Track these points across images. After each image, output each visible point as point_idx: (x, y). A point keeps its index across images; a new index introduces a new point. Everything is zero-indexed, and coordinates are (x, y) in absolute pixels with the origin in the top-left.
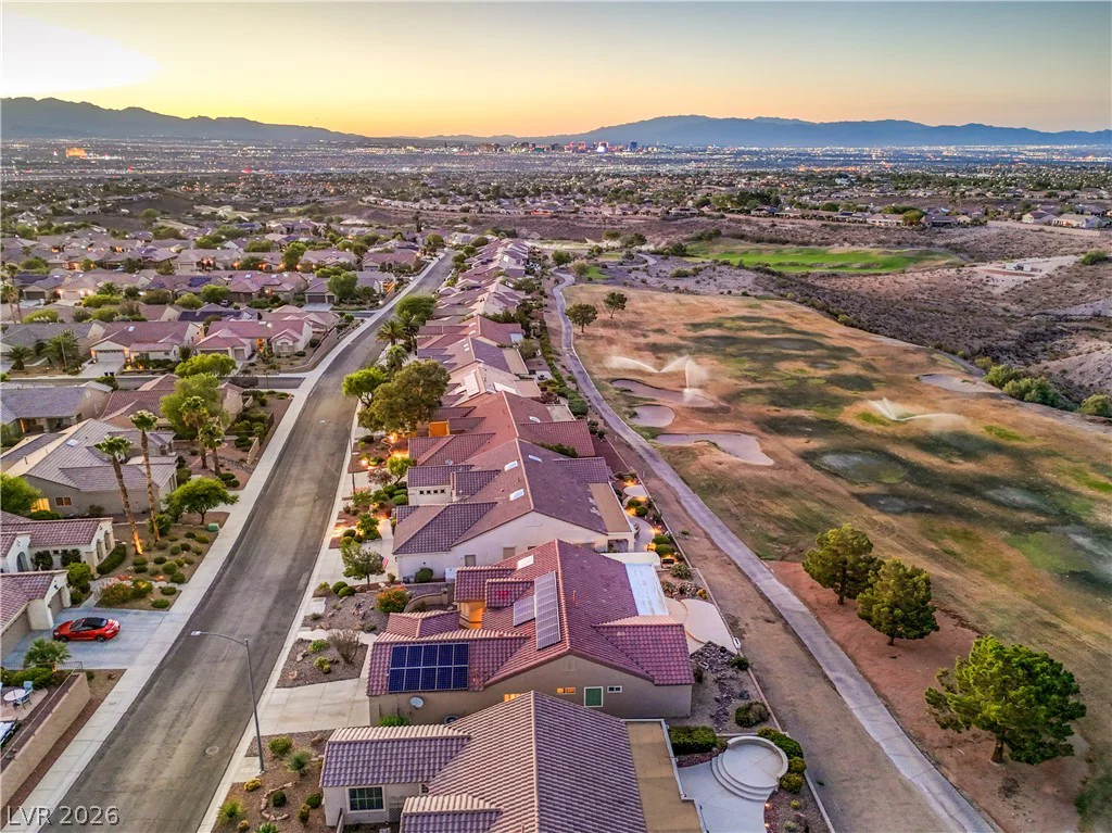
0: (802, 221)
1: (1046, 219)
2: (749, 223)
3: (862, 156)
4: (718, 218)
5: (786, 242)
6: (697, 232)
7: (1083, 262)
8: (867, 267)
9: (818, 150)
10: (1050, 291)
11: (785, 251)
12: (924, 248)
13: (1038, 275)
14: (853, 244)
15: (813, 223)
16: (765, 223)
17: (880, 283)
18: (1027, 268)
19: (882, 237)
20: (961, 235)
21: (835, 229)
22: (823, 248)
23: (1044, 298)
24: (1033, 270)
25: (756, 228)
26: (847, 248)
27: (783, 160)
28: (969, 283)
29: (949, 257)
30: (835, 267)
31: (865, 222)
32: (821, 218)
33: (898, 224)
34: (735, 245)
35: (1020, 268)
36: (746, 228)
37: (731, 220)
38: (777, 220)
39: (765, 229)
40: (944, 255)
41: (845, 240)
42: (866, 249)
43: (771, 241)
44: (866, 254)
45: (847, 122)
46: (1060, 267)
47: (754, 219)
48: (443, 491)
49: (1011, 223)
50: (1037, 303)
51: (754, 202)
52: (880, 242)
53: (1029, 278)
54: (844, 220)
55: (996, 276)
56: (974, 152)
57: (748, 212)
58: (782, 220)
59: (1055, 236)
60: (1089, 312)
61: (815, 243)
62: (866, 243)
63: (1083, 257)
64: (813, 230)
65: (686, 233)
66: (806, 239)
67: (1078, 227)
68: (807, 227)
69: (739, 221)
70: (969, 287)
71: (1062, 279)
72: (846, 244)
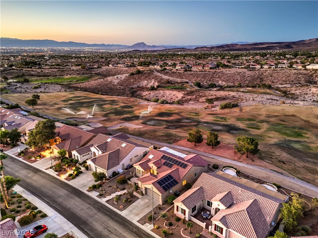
0: (51, 69)
1: (115, 65)
2: (33, 71)
3: (42, 50)
4: (20, 70)
5: (49, 76)
6: (15, 75)
7: (130, 75)
8: (78, 81)
9: (27, 48)
10: (126, 82)
11: (50, 79)
12: (90, 75)
13: (122, 79)
14: (70, 75)
15: (55, 70)
16: (39, 71)
17: (85, 85)
18: (119, 78)
19: (78, 72)
20: (97, 71)
21: (63, 71)
22: (62, 77)
23: (126, 84)
24: (120, 78)
25: (36, 72)
26: (69, 76)
27: (16, 51)
28: (108, 82)
29: (98, 76)
30: (68, 82)
31: (71, 69)
32: (56, 68)
33: (80, 69)
34: (31, 78)
35: (118, 78)
36: (32, 72)
37: (25, 70)
38: (43, 70)
39: (39, 73)
40: (96, 76)
41: (67, 74)
42: (74, 76)
43: (44, 76)
44: (75, 77)
45: (33, 40)
46: (126, 77)
47: (34, 70)
48: (89, 154)
49: (107, 67)
50: (126, 85)
51: (32, 64)
52: (78, 74)
53: (121, 80)
54: (64, 69)
55: (113, 80)
56: (73, 49)
57: (31, 68)
58: (44, 70)
59: (118, 69)
60: (137, 86)
61: (59, 76)
62: (74, 74)
63: (129, 74)
64: (56, 72)
65: (11, 75)
66: (55, 75)
67: (122, 67)
68: (53, 71)
69: (29, 71)
70: (109, 83)
71: (127, 79)
72: (68, 75)
